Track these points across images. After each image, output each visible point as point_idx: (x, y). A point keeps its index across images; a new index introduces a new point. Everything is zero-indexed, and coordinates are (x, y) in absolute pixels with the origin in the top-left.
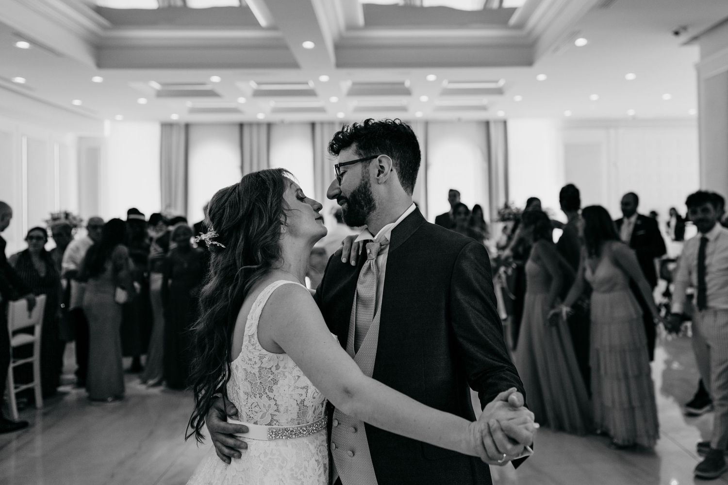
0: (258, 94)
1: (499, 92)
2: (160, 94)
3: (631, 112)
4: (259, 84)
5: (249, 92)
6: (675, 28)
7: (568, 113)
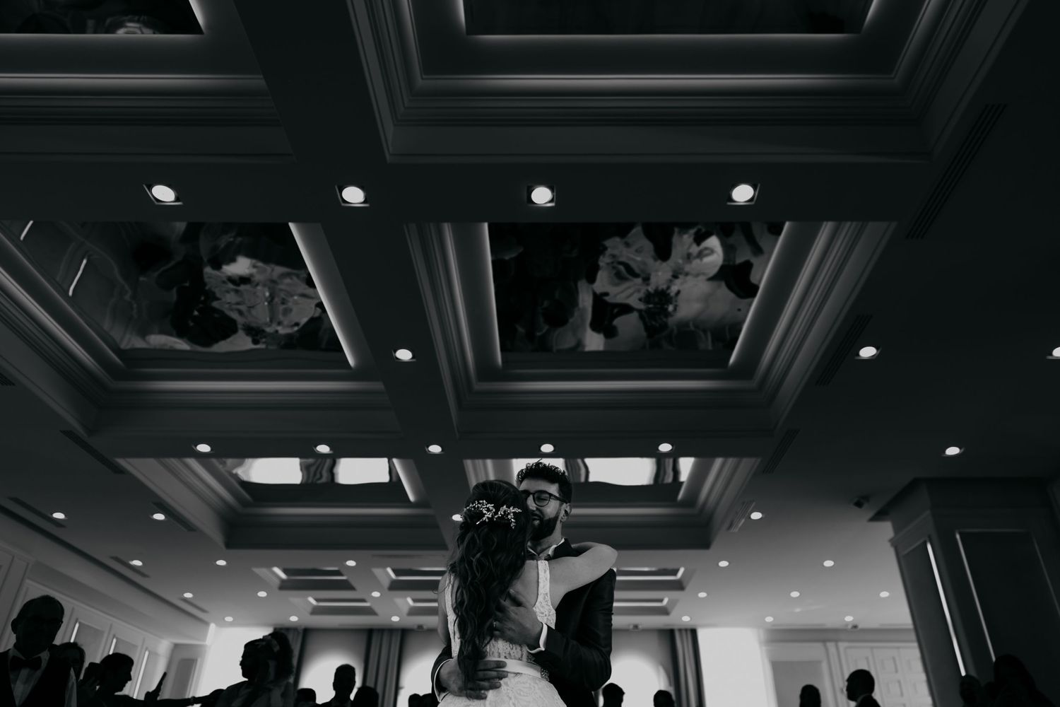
0: (395, 586)
1: (679, 586)
2: (284, 586)
3: (849, 619)
4: (397, 572)
5: (386, 583)
6: (856, 500)
7: (769, 619)
